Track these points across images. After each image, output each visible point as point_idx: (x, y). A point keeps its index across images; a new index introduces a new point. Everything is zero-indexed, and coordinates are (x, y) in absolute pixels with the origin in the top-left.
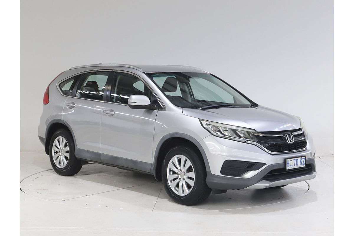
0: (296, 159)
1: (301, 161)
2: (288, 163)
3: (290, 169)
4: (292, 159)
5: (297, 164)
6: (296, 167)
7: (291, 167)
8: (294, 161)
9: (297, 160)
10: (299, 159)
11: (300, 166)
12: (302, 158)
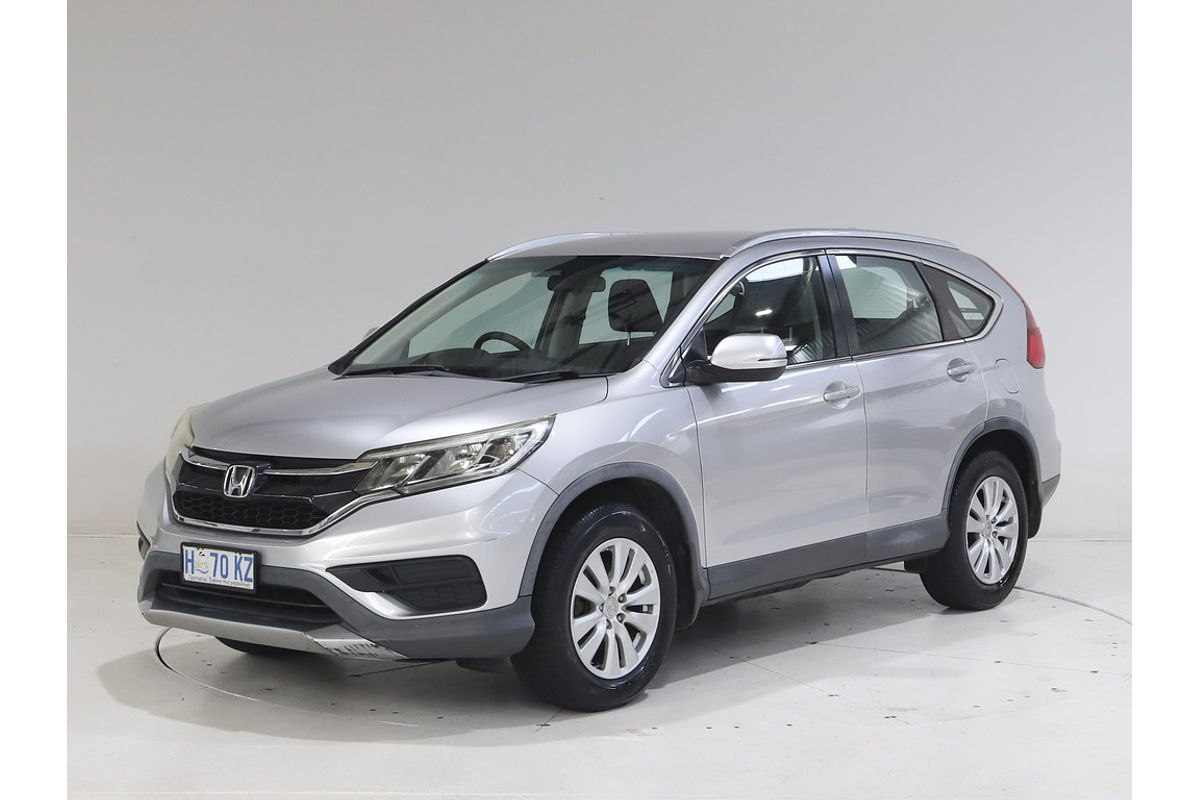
0: (220, 553)
1: (237, 567)
2: (188, 561)
3: (197, 580)
4: (207, 552)
5: (224, 573)
6: (219, 580)
7: (202, 575)
8: (214, 558)
9: (224, 560)
10: (231, 555)
11: (231, 581)
12: (244, 555)
